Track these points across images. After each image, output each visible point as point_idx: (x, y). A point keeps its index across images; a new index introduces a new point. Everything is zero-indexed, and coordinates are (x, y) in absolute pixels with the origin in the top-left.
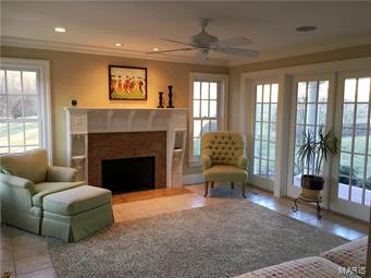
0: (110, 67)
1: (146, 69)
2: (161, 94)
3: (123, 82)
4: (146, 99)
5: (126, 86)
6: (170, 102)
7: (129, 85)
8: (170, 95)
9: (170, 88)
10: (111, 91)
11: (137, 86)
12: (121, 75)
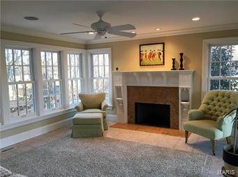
0: (140, 45)
1: (164, 44)
2: (174, 60)
3: (148, 54)
4: (164, 64)
5: (150, 57)
6: (181, 66)
7: (152, 56)
8: (181, 60)
9: (181, 54)
10: (141, 60)
11: (157, 56)
12: (147, 50)
